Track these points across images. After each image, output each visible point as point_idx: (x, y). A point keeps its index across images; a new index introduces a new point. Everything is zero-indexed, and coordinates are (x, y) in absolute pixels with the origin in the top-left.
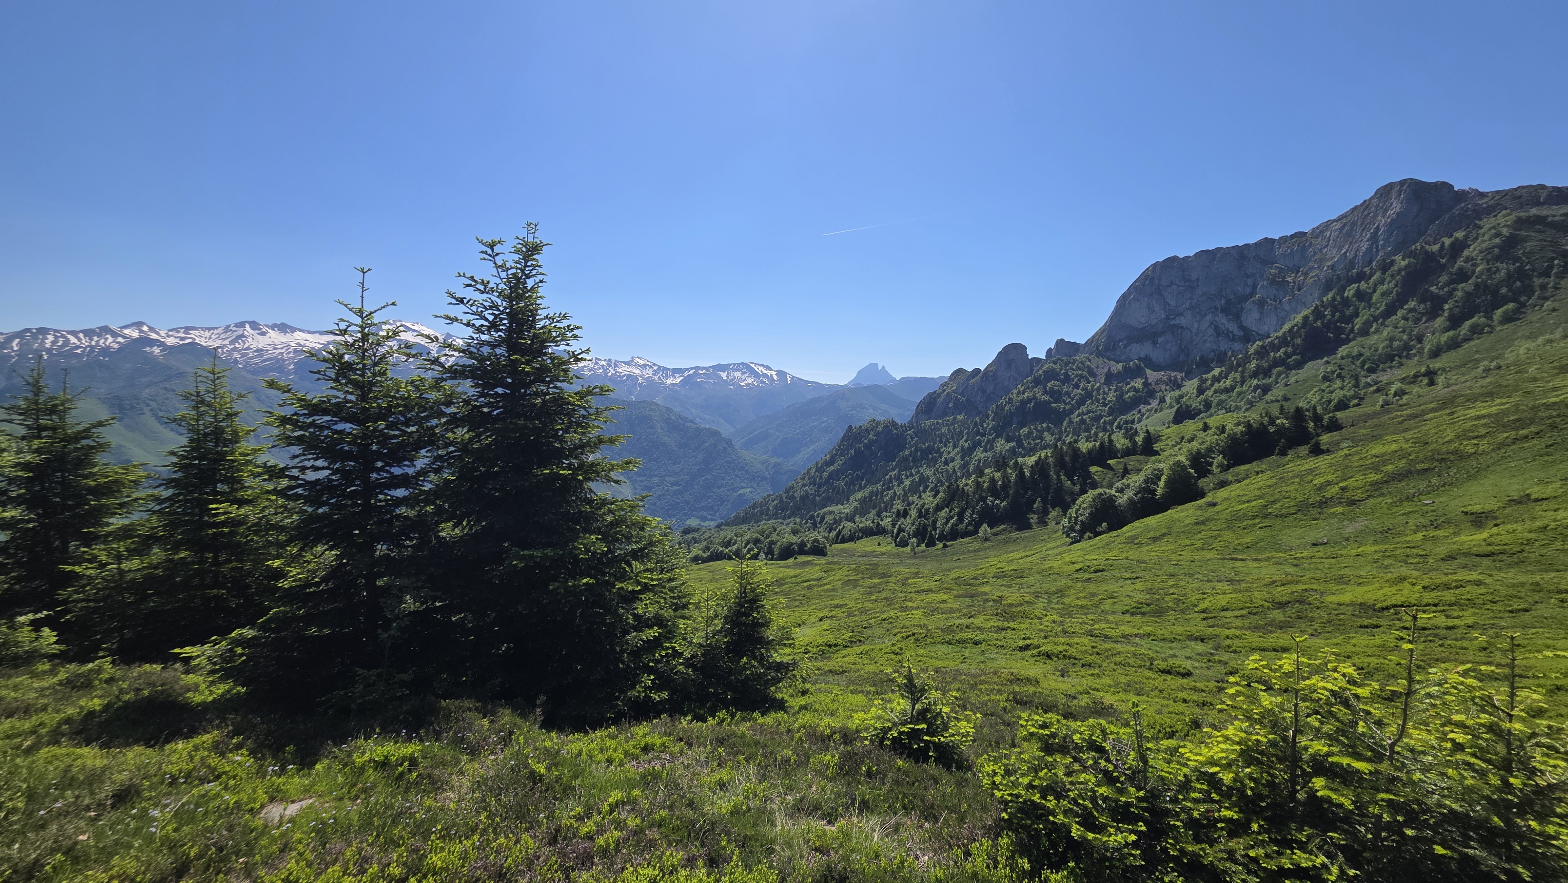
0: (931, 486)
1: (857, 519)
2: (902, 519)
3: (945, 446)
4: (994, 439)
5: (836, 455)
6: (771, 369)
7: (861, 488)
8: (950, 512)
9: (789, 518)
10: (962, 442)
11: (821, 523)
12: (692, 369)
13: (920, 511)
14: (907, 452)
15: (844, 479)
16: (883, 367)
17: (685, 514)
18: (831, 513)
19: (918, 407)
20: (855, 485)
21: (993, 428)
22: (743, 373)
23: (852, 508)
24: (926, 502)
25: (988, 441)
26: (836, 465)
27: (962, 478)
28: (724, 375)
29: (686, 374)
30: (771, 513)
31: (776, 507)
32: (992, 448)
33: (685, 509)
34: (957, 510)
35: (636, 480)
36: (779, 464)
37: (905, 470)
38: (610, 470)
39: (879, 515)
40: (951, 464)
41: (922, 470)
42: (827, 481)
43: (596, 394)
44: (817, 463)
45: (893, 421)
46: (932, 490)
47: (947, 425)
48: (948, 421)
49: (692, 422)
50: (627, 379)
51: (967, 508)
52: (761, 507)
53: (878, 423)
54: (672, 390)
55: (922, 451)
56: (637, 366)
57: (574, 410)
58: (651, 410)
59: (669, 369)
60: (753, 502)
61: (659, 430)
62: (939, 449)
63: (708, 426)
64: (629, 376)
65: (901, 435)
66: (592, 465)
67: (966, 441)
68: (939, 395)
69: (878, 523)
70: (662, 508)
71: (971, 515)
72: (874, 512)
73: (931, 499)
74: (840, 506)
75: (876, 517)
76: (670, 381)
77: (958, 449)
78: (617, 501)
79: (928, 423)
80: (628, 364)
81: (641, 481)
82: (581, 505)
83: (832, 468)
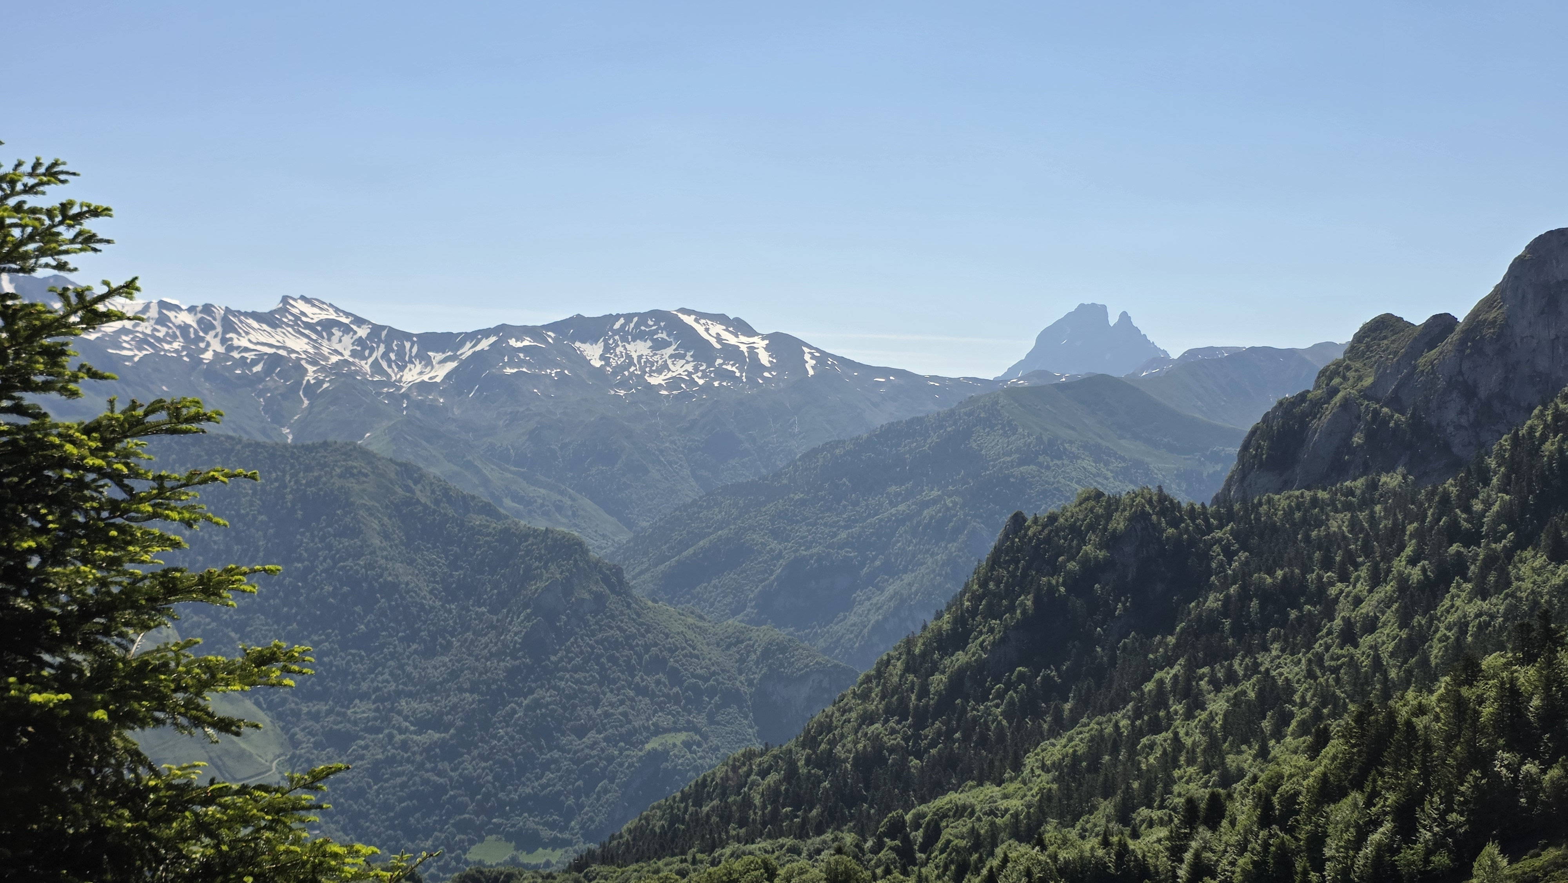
0: (1300, 714)
1: (1050, 830)
2: (1204, 833)
3: (1344, 577)
4: (1509, 553)
5: (973, 612)
6: (749, 331)
7: (1060, 726)
8: (1369, 804)
9: (819, 832)
10: (1399, 564)
11: (926, 847)
12: (486, 333)
13: (1264, 803)
14: (1213, 601)
15: (1000, 695)
16: (1125, 316)
17: (462, 827)
18: (961, 811)
19: (1245, 447)
20: (1038, 715)
21: (1505, 515)
22: (658, 345)
23: (1032, 795)
24: (1287, 770)
25: (1490, 561)
26: (972, 647)
27: (1405, 684)
28: (593, 353)
29: (467, 351)
30: (757, 815)
31: (773, 796)
32: (1504, 582)
33: (461, 808)
34: (1391, 798)
35: (297, 714)
36: (783, 649)
37: (1211, 659)
38: (203, 686)
39: (1124, 816)
40: (1366, 641)
41: (1265, 660)
42: (945, 704)
43: (157, 430)
44: (909, 643)
45: (1163, 498)
46: (1304, 729)
47: (1348, 507)
48: (1351, 492)
49: (488, 510)
50: (268, 371)
51: (1425, 790)
52: (724, 795)
53: (1113, 505)
54: (419, 405)
55: (1266, 596)
56: (299, 325)
57: (80, 484)
58: (348, 473)
59: (408, 336)
60: (694, 778)
61: (376, 541)
62: (1322, 588)
63: (541, 525)
64: (274, 361)
65: (1192, 542)
66: (143, 669)
67: (1413, 561)
68: (1317, 406)
69: (1123, 846)
70: (386, 807)
71: (1443, 815)
72: (1106, 807)
73: (1302, 760)
74: (991, 790)
75: (1114, 826)
76: (412, 375)
77: (1388, 588)
78: (225, 791)
79: (1282, 500)
80: (270, 319)
81: (315, 717)
82: (103, 808)
83: (961, 658)
